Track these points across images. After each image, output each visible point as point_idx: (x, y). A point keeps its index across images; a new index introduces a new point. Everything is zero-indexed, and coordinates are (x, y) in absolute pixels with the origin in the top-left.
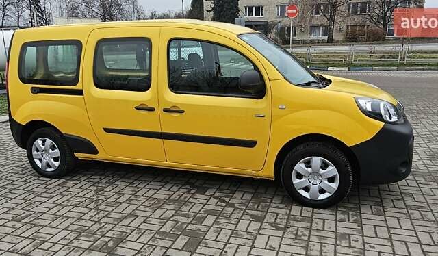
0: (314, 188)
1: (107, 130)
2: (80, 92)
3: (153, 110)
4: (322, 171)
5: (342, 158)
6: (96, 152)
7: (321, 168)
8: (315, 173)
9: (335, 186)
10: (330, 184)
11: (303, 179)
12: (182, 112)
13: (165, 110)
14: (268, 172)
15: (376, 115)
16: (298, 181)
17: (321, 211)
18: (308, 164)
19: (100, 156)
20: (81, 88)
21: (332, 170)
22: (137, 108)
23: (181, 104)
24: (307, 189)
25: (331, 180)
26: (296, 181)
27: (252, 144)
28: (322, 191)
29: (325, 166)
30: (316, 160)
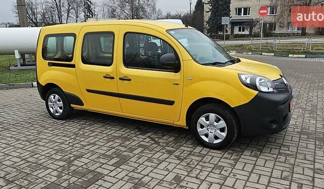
0: (211, 135)
1: (89, 91)
2: (73, 66)
3: (113, 78)
4: (216, 124)
5: (229, 116)
6: (82, 104)
7: (216, 121)
8: (211, 125)
9: (224, 134)
10: (221, 133)
11: (204, 129)
12: (130, 80)
13: (120, 79)
14: (182, 122)
15: (253, 86)
16: (201, 129)
17: (216, 151)
18: (207, 118)
19: (85, 107)
20: (74, 63)
21: (222, 123)
22: (104, 77)
23: (129, 75)
24: (207, 135)
25: (222, 130)
26: (199, 130)
27: (171, 103)
28: (216, 138)
29: (218, 120)
30: (212, 116)
